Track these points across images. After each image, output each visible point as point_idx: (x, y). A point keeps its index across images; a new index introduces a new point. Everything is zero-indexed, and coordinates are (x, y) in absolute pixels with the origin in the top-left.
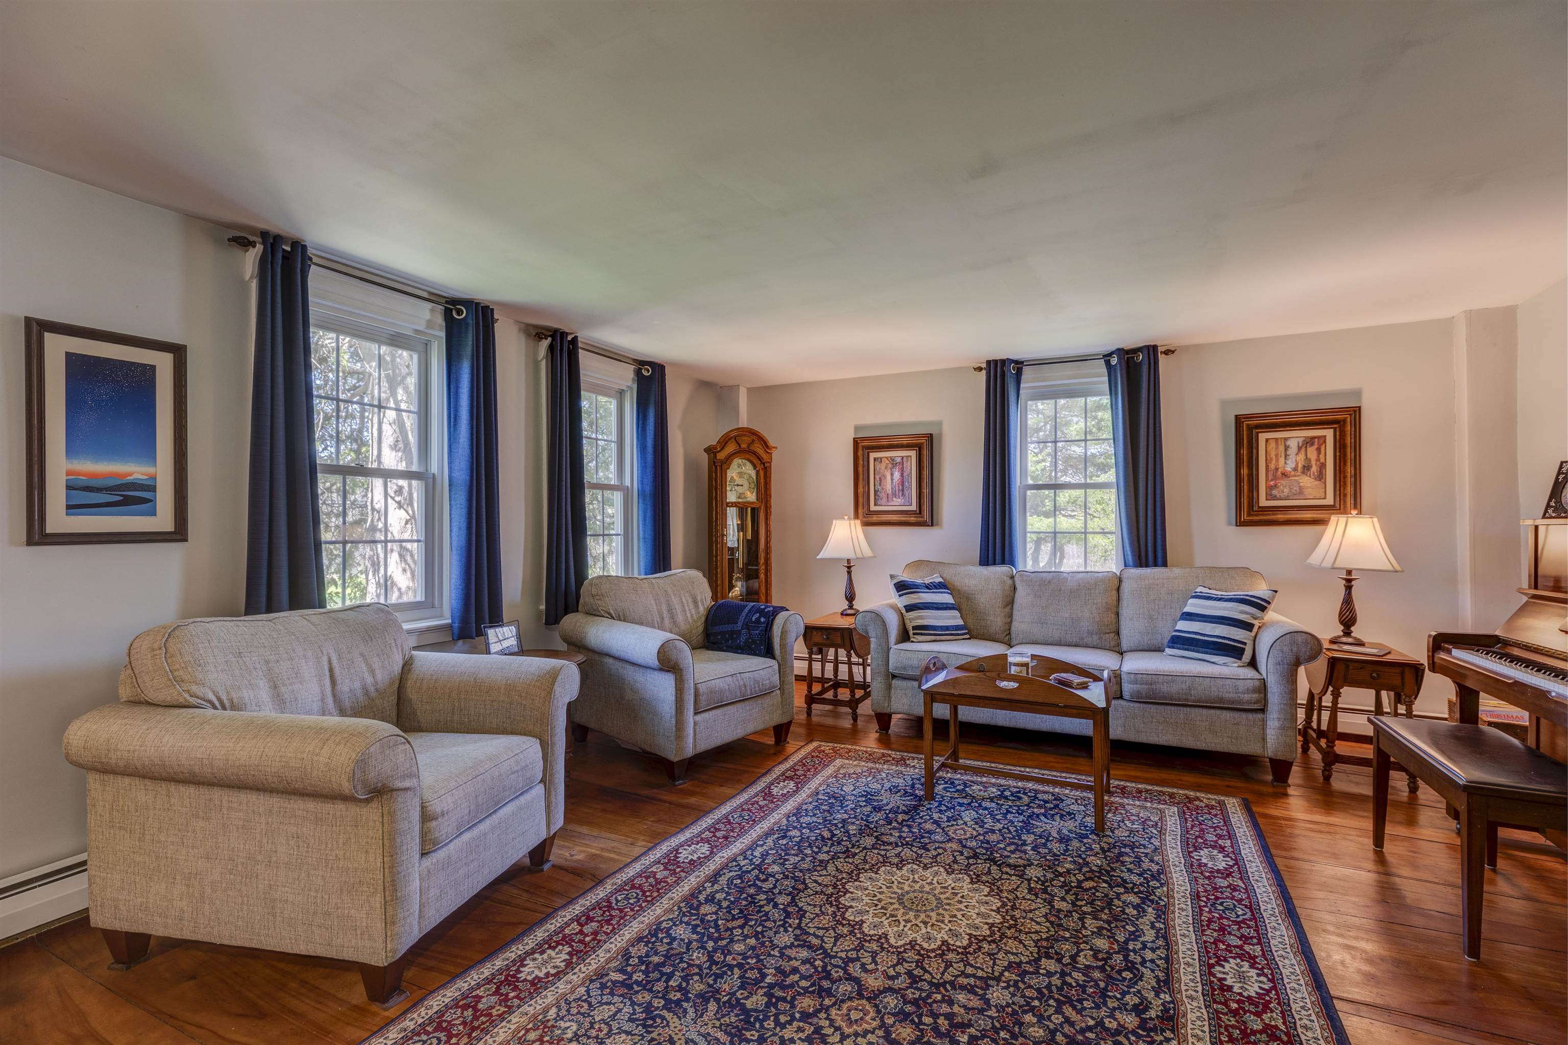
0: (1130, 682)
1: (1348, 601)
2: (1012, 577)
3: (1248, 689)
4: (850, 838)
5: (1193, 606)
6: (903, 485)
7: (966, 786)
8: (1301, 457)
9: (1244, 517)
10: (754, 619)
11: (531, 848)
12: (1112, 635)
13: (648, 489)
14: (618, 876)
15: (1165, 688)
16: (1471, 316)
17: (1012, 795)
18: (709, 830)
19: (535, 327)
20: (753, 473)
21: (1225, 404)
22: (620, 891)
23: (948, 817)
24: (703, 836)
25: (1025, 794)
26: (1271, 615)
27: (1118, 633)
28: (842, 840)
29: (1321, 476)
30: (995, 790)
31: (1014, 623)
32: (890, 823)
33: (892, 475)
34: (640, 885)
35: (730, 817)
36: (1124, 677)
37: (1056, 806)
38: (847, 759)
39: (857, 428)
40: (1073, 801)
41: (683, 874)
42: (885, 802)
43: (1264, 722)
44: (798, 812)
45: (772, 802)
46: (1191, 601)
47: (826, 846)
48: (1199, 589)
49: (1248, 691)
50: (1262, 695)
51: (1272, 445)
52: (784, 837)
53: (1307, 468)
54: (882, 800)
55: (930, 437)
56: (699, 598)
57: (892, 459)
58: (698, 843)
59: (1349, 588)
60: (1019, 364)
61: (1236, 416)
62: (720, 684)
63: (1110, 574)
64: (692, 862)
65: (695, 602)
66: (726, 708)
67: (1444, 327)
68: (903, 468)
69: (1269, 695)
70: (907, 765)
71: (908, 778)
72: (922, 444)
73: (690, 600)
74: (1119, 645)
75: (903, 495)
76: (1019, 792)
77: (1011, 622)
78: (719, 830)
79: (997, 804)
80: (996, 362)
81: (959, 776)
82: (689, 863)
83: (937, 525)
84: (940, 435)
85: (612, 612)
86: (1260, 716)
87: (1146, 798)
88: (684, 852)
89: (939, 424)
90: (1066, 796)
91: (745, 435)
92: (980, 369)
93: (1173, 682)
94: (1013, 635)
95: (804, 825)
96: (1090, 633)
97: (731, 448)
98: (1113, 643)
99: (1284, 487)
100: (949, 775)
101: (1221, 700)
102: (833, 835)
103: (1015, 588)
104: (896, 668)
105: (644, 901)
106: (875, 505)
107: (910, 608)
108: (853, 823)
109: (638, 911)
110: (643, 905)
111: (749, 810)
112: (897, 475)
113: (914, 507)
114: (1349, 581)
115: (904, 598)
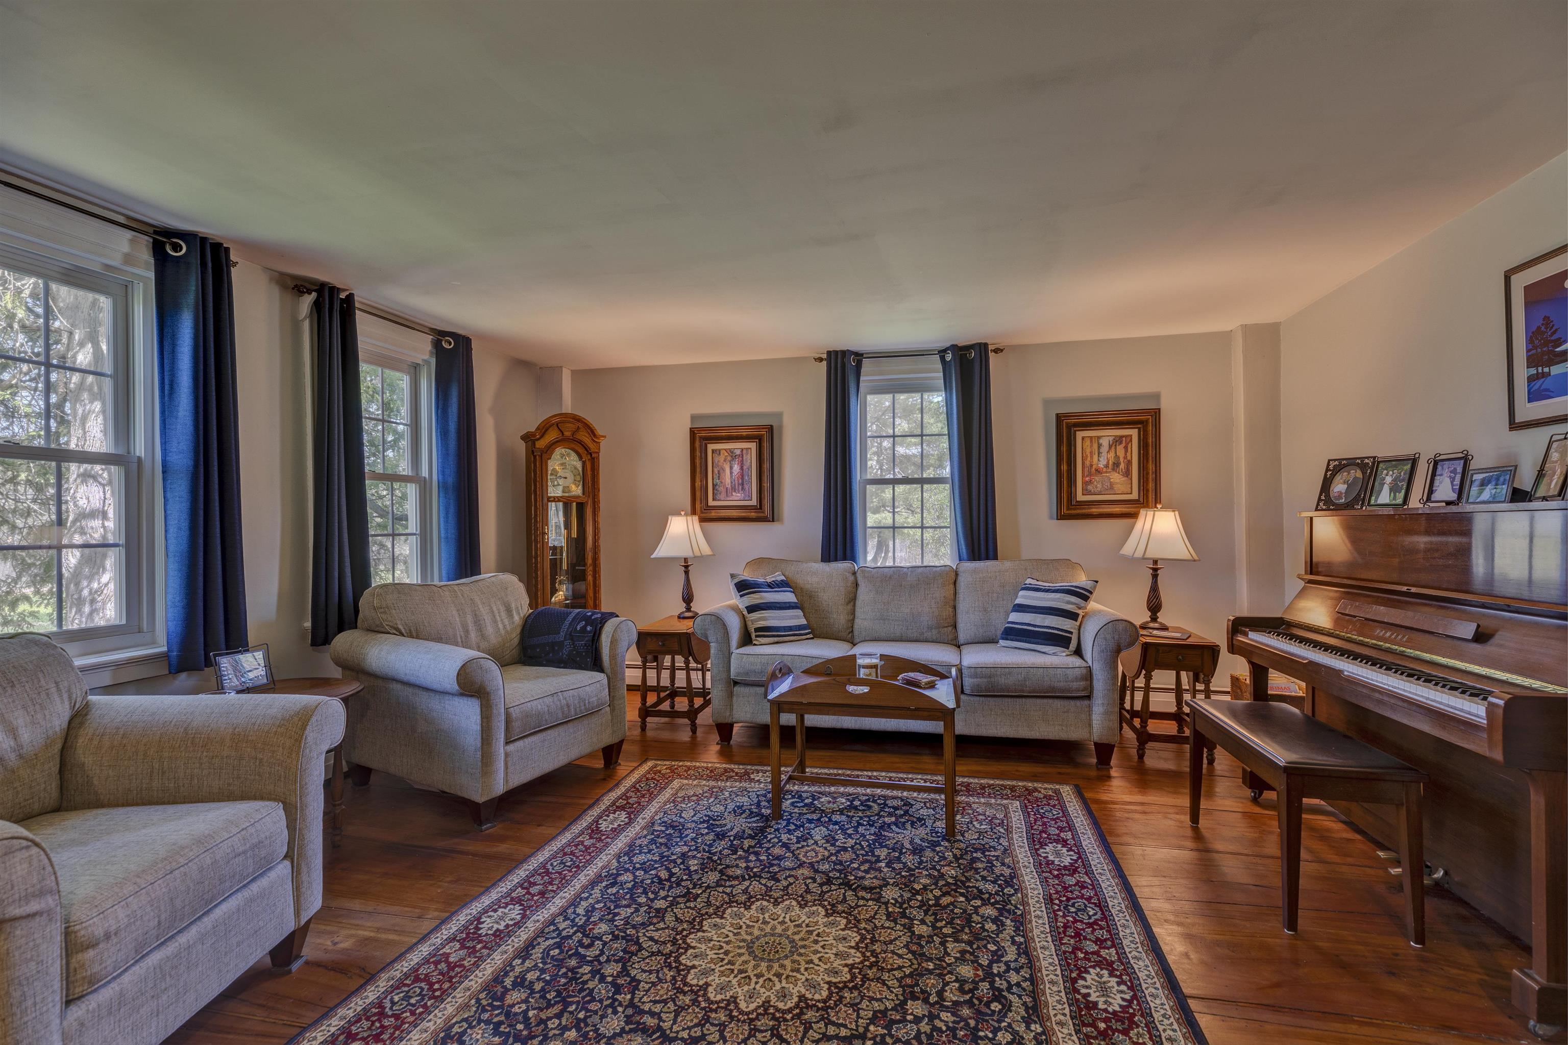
0: (971, 677)
1: (1154, 589)
2: (854, 573)
4: (690, 876)
5: (1024, 598)
6: (743, 479)
7: (814, 799)
8: (1112, 454)
9: (1065, 511)
10: (578, 628)
11: (270, 948)
12: (950, 629)
13: (451, 480)
14: (397, 966)
15: (1002, 681)
16: (1246, 329)
17: (862, 804)
18: (521, 886)
19: (294, 277)
20: (579, 465)
21: (1047, 403)
22: (398, 988)
23: (798, 837)
24: (513, 895)
25: (874, 801)
26: (1093, 605)
27: (955, 626)
28: (682, 880)
29: (1127, 473)
30: (844, 801)
31: (856, 621)
32: (735, 852)
33: (731, 468)
34: (426, 975)
35: (549, 866)
36: (965, 671)
37: (906, 812)
38: (686, 778)
39: (694, 418)
40: (922, 805)
41: (485, 952)
42: (729, 827)
43: (1090, 708)
44: (631, 850)
45: (600, 840)
46: (1021, 593)
47: (663, 889)
48: (1029, 581)
49: (1076, 679)
50: (1089, 683)
51: (1088, 442)
52: (613, 885)
53: (1116, 465)
54: (725, 825)
55: (771, 429)
56: (513, 606)
57: (731, 452)
58: (507, 904)
59: (1155, 576)
60: (859, 356)
61: (1057, 415)
62: (538, 706)
63: (947, 569)
64: (498, 934)
65: (509, 611)
66: (544, 734)
67: (1225, 337)
68: (742, 460)
69: (1095, 683)
70: (752, 780)
71: (753, 795)
72: (762, 435)
73: (502, 609)
74: (956, 638)
75: (743, 489)
76: (868, 800)
77: (853, 619)
78: (535, 884)
79: (848, 816)
80: (836, 352)
81: (806, 787)
82: (494, 935)
83: (778, 520)
84: (781, 427)
85: (400, 627)
86: (1086, 702)
87: (990, 794)
88: (488, 920)
89: (779, 415)
90: (914, 799)
91: (569, 422)
92: (821, 360)
93: (1010, 673)
94: (856, 633)
95: (638, 866)
96: (930, 628)
97: (552, 435)
98: (950, 637)
99: (1098, 483)
100: (796, 787)
101: (1053, 689)
102: (672, 875)
103: (857, 585)
104: (738, 674)
105: (430, 999)
106: (714, 499)
107: (752, 609)
108: (694, 857)
109: (421, 1014)
110: (429, 1003)
111: (572, 853)
112: (736, 468)
113: (754, 502)
114: (1155, 570)
115: (745, 598)
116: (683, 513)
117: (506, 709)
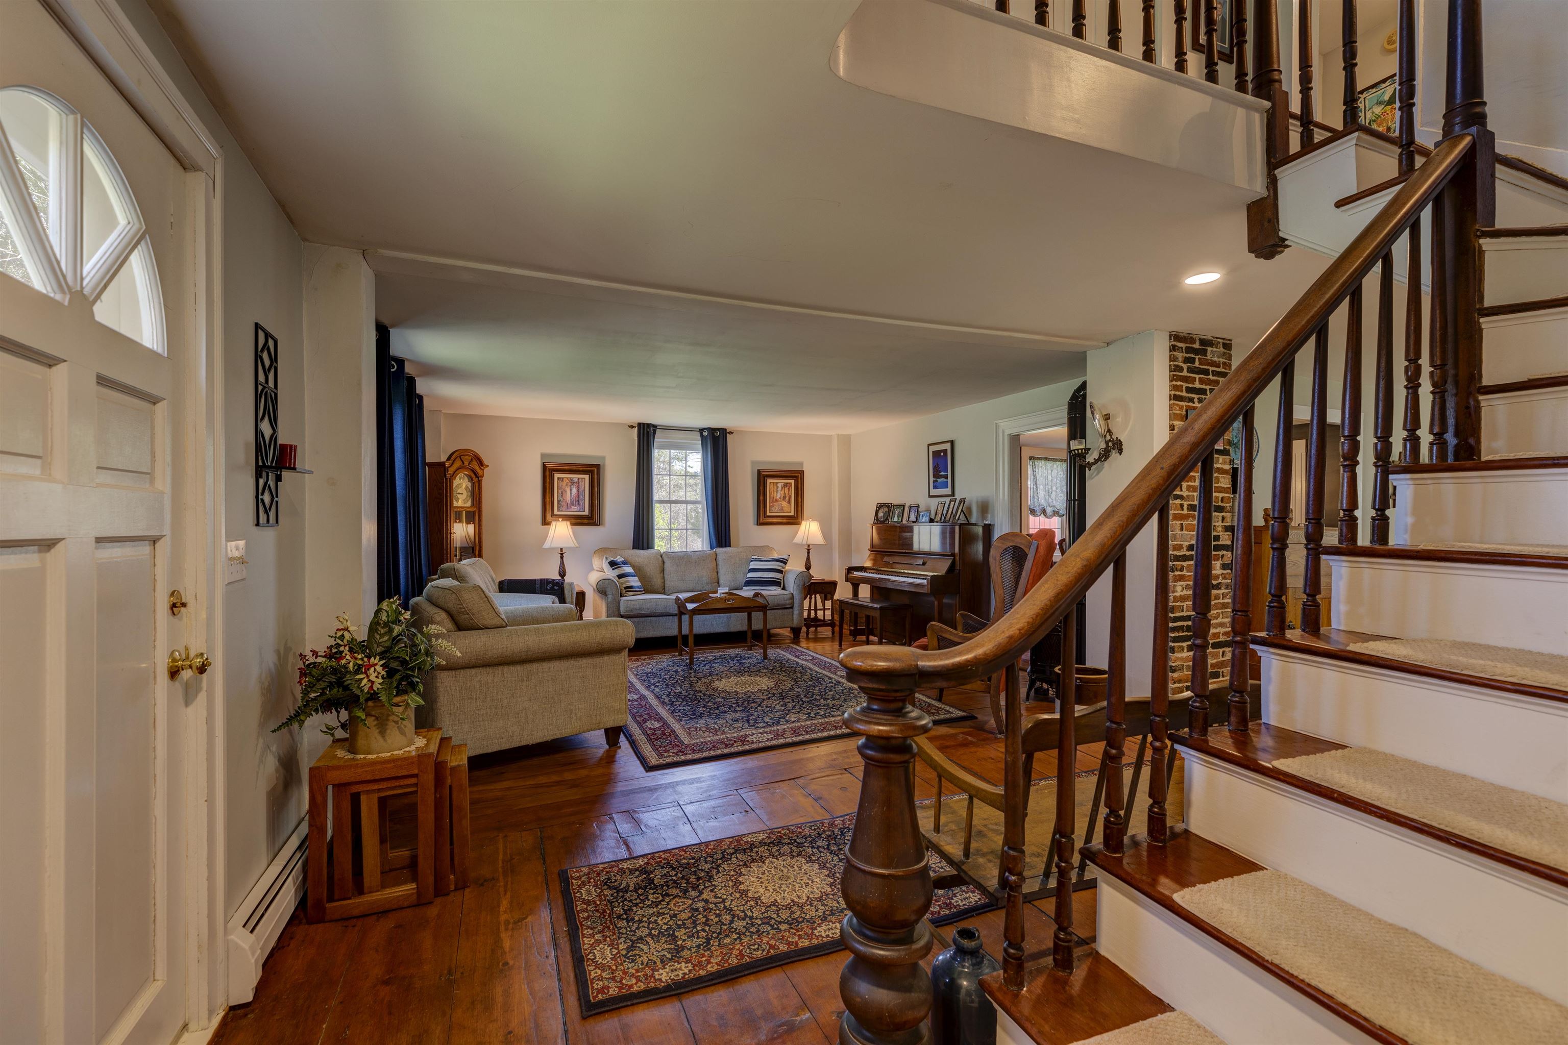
1: (808, 559)
2: (661, 556)
3: (788, 599)
5: (753, 565)
6: (579, 497)
7: (698, 658)
8: (783, 492)
9: (761, 520)
10: (549, 588)
16: (839, 436)
20: (469, 485)
21: (754, 463)
23: (709, 667)
25: (724, 656)
26: (788, 567)
27: (718, 582)
29: (789, 502)
31: (666, 581)
33: (571, 490)
39: (543, 456)
40: (745, 654)
43: (793, 612)
46: (752, 563)
48: (753, 557)
49: (785, 601)
50: (792, 601)
51: (772, 485)
53: (784, 497)
55: (598, 466)
56: (493, 578)
57: (571, 479)
59: (808, 553)
60: (655, 426)
61: (758, 470)
67: (829, 437)
68: (579, 486)
69: (795, 600)
72: (592, 470)
75: (579, 504)
76: (721, 656)
80: (644, 424)
83: (603, 525)
84: (604, 465)
86: (791, 610)
89: (604, 458)
90: (739, 653)
91: (468, 455)
92: (632, 427)
94: (666, 589)
96: (707, 584)
97: (457, 464)
99: (776, 507)
101: (779, 605)
103: (663, 562)
104: (627, 611)
106: (558, 510)
107: (621, 576)
112: (574, 490)
113: (586, 513)
114: (809, 550)
115: (616, 570)
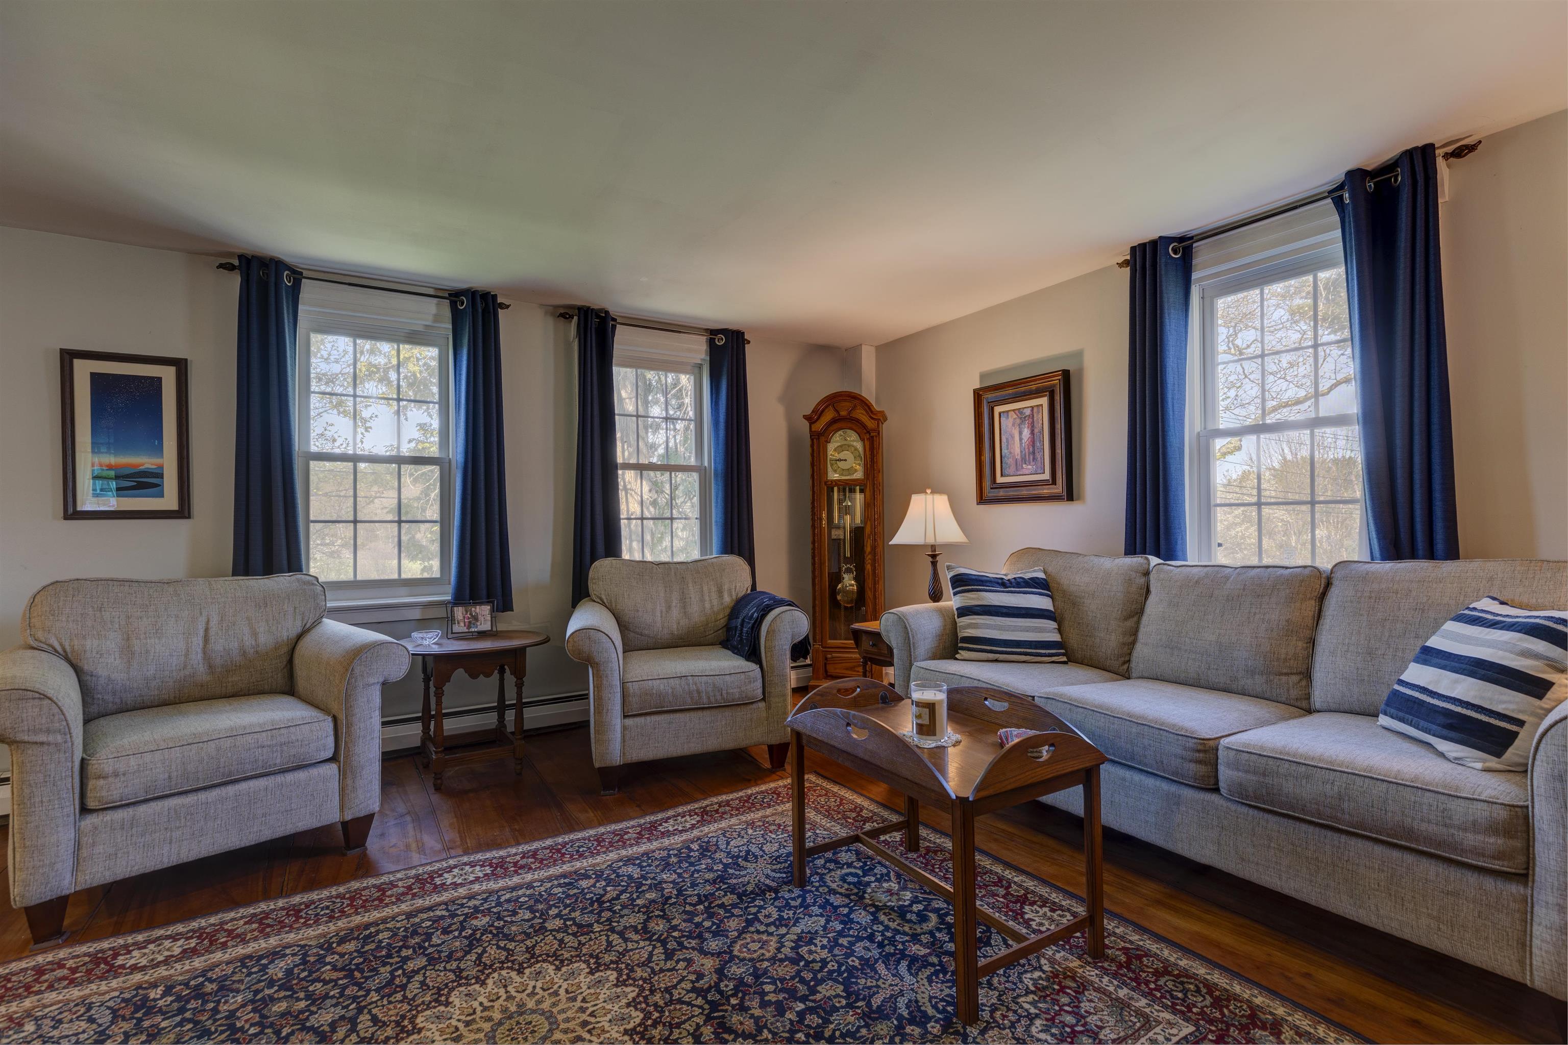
0: (1228, 765)
2: (1147, 573)
3: (1474, 823)
4: (624, 908)
6: (1033, 446)
7: (879, 879)
12: (1295, 678)
15: (1289, 787)
17: (920, 912)
18: (525, 854)
20: (859, 445)
23: (780, 918)
24: (508, 859)
27: (1307, 675)
28: (611, 909)
30: (908, 897)
31: (1139, 647)
32: (698, 904)
33: (1021, 433)
35: (569, 845)
36: (1221, 753)
39: (978, 377)
42: (744, 872)
43: (1523, 903)
44: (638, 857)
45: (640, 837)
46: (1451, 626)
48: (1478, 603)
49: (1474, 827)
50: (1518, 844)
55: (1066, 374)
56: (726, 587)
57: (1020, 412)
58: (487, 865)
60: (1186, 242)
62: (661, 686)
63: (1307, 571)
65: (720, 592)
66: (672, 716)
68: (1033, 422)
69: (1539, 848)
72: (1054, 385)
73: (714, 589)
74: (1308, 697)
75: (1034, 459)
77: (1134, 643)
80: (1143, 246)
83: (1078, 499)
84: (1080, 371)
85: (604, 597)
86: (1514, 889)
88: (455, 872)
89: (1078, 355)
91: (845, 400)
92: (1126, 263)
93: (1308, 777)
94: (1134, 663)
96: (1252, 673)
97: (829, 416)
98: (1294, 693)
102: (616, 899)
103: (1148, 591)
107: (964, 611)
108: (662, 890)
111: (603, 841)
112: (1026, 433)
113: (1046, 475)
115: (958, 597)
116: (929, 491)
117: (623, 684)
